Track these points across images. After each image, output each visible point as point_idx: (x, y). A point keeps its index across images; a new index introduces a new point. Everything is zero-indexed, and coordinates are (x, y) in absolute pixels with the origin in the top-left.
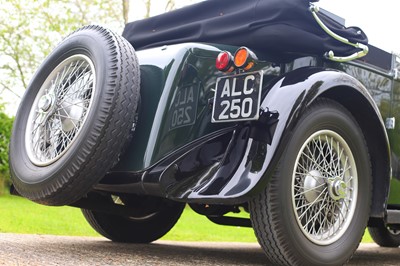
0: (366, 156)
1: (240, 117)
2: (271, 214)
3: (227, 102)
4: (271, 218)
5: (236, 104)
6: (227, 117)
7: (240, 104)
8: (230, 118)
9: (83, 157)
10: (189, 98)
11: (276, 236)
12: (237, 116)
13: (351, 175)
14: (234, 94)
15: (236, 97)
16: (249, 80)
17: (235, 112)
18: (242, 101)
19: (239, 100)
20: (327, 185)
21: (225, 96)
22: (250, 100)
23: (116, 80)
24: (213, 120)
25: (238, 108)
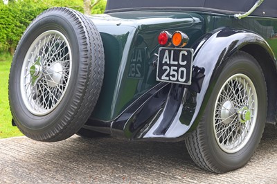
0: (264, 89)
1: (177, 80)
2: (200, 142)
3: (167, 68)
4: (200, 145)
5: (174, 70)
6: (168, 78)
7: (177, 71)
8: (170, 80)
9: (72, 111)
10: (139, 58)
11: (203, 155)
12: (175, 79)
13: (253, 99)
14: (172, 62)
15: (174, 65)
16: (183, 55)
17: (174, 76)
18: (178, 69)
19: (176, 68)
20: (237, 114)
21: (166, 62)
22: (184, 69)
23: (88, 60)
24: (158, 79)
25: (175, 73)
